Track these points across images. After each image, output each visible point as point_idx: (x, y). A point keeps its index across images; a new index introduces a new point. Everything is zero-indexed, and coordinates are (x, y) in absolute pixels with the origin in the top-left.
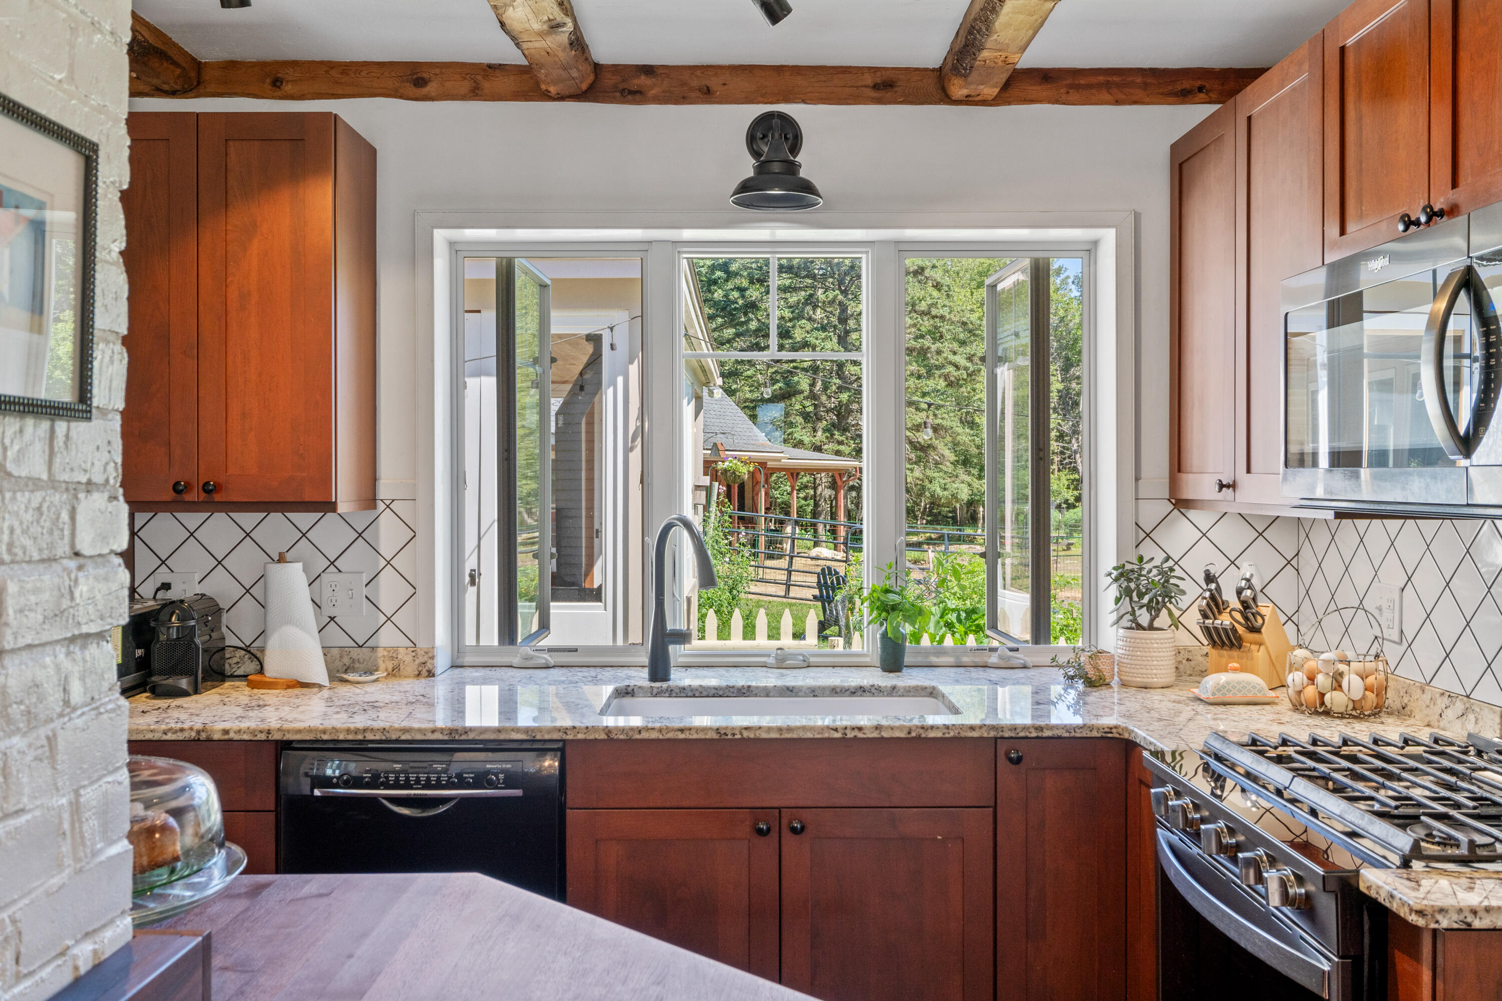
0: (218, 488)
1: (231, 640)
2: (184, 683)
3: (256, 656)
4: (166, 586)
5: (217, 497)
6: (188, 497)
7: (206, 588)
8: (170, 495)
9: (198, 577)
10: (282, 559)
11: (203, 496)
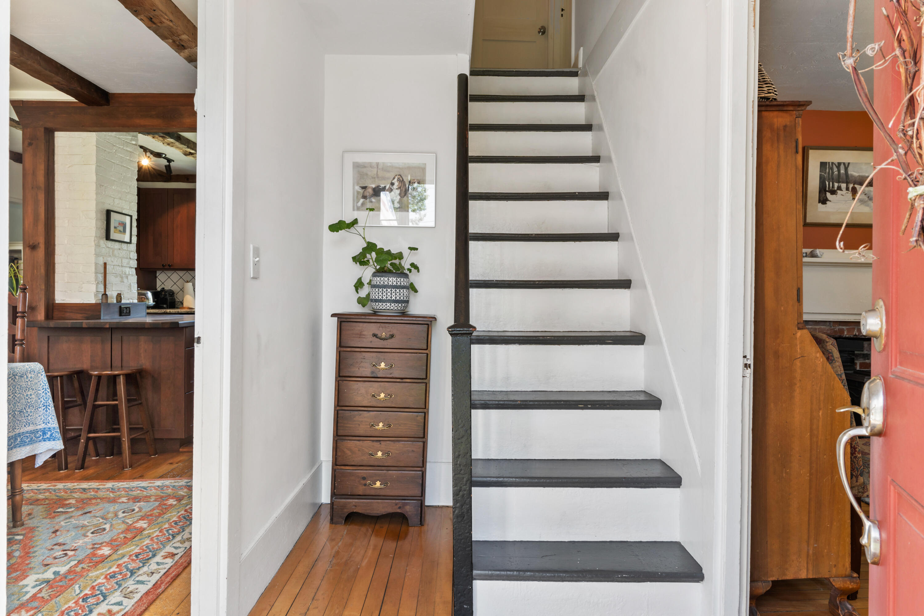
0: (171, 266)
1: (177, 300)
2: (165, 306)
3: (182, 303)
4: (163, 288)
5: (172, 267)
6: (165, 267)
7: (172, 289)
8: (162, 267)
9: (170, 287)
10: (187, 282)
11: (168, 267)
